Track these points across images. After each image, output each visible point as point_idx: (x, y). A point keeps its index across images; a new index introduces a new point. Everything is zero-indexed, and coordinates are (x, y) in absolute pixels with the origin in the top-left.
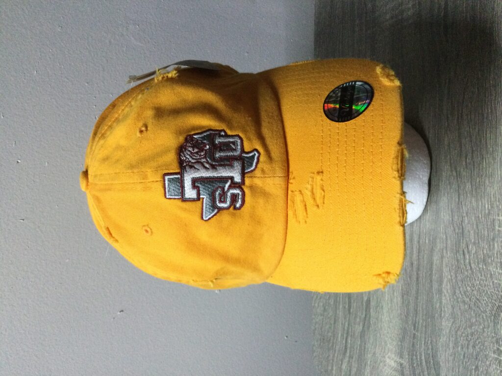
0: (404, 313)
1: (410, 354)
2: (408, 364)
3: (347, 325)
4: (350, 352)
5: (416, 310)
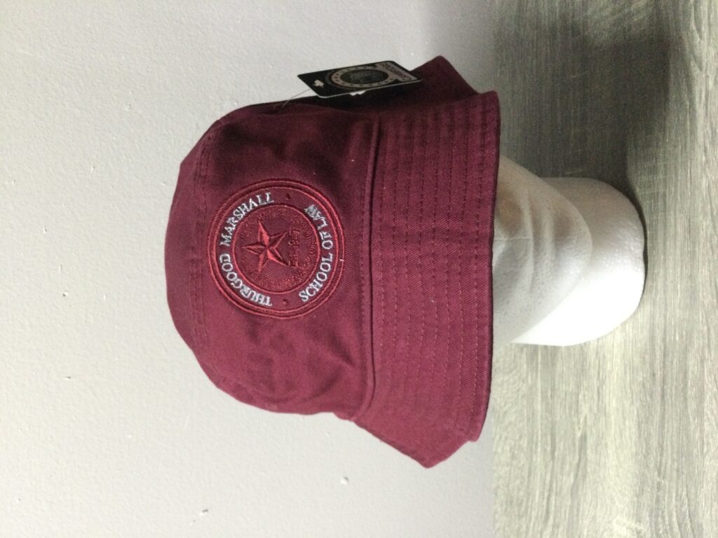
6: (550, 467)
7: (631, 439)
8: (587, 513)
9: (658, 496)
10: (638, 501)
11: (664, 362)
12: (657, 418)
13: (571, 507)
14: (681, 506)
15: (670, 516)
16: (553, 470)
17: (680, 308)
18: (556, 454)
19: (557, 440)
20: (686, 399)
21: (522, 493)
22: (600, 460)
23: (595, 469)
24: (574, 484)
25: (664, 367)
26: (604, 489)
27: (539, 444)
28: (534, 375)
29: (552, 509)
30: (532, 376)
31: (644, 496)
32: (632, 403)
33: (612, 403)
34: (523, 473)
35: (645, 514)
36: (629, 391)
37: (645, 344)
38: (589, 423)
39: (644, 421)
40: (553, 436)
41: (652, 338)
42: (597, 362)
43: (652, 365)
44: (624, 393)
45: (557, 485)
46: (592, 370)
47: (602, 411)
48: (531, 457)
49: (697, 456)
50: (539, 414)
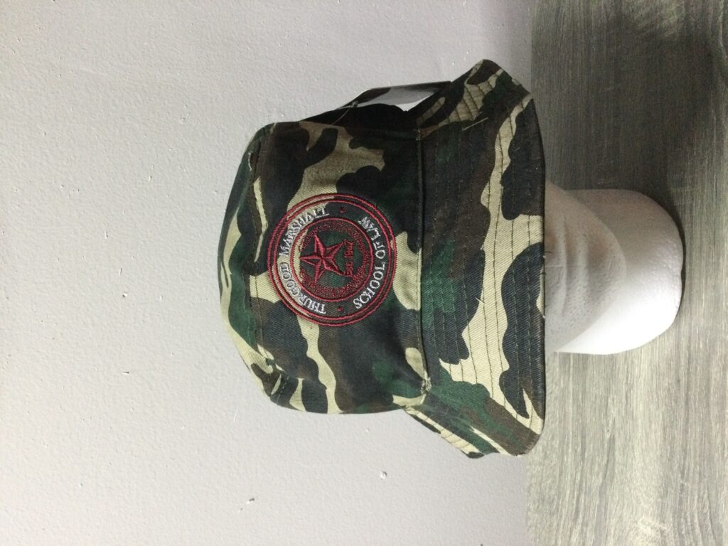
0: (667, 454)
1: (676, 516)
2: (672, 531)
3: (578, 477)
4: (584, 518)
5: (685, 450)
6: (580, 468)
7: (656, 443)
8: (614, 512)
9: (681, 498)
10: (662, 503)
11: (688, 369)
12: (681, 423)
13: (599, 507)
14: (703, 508)
15: (693, 516)
16: (582, 471)
17: (704, 317)
18: (586, 454)
19: (587, 441)
20: (708, 405)
21: (553, 492)
22: (627, 462)
23: (622, 470)
24: (602, 484)
25: (689, 373)
26: (630, 490)
27: (570, 445)
28: (567, 378)
29: (582, 507)
30: (564, 378)
31: (668, 497)
32: (658, 408)
33: (639, 407)
34: (555, 473)
35: (669, 515)
36: (655, 396)
37: (671, 351)
38: (618, 425)
39: (669, 425)
40: (583, 437)
41: (678, 346)
42: (626, 367)
43: (677, 371)
44: (651, 398)
45: (586, 484)
46: (621, 375)
47: (629, 414)
48: (563, 457)
49: (718, 460)
50: (571, 416)
